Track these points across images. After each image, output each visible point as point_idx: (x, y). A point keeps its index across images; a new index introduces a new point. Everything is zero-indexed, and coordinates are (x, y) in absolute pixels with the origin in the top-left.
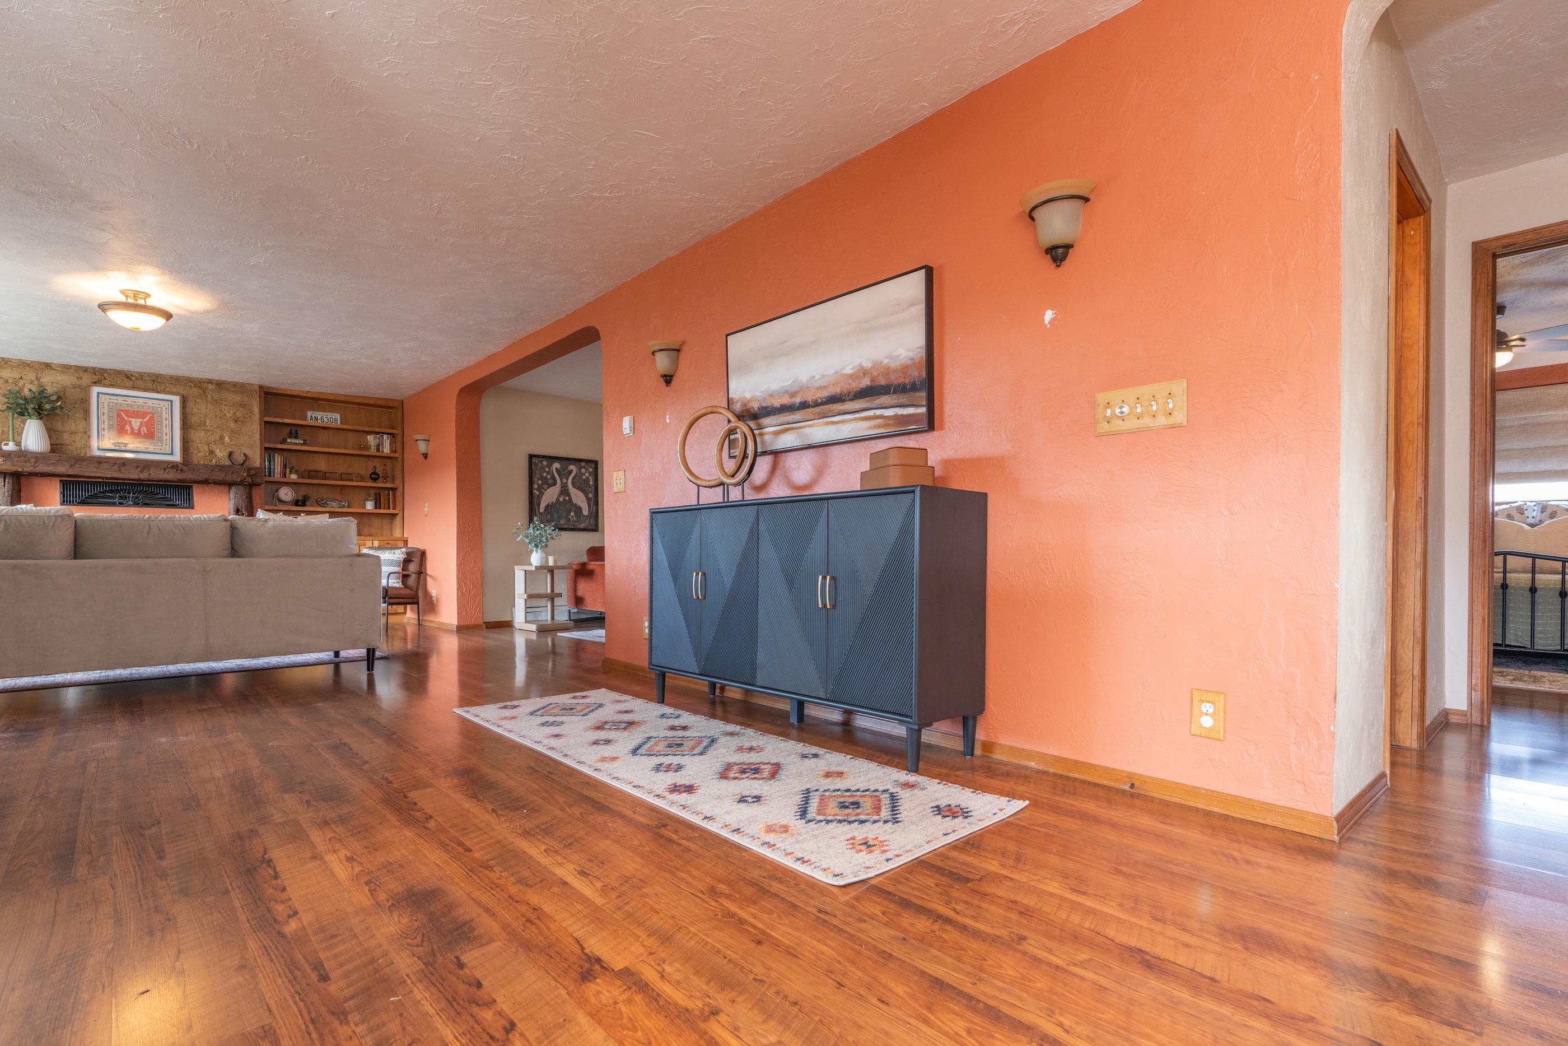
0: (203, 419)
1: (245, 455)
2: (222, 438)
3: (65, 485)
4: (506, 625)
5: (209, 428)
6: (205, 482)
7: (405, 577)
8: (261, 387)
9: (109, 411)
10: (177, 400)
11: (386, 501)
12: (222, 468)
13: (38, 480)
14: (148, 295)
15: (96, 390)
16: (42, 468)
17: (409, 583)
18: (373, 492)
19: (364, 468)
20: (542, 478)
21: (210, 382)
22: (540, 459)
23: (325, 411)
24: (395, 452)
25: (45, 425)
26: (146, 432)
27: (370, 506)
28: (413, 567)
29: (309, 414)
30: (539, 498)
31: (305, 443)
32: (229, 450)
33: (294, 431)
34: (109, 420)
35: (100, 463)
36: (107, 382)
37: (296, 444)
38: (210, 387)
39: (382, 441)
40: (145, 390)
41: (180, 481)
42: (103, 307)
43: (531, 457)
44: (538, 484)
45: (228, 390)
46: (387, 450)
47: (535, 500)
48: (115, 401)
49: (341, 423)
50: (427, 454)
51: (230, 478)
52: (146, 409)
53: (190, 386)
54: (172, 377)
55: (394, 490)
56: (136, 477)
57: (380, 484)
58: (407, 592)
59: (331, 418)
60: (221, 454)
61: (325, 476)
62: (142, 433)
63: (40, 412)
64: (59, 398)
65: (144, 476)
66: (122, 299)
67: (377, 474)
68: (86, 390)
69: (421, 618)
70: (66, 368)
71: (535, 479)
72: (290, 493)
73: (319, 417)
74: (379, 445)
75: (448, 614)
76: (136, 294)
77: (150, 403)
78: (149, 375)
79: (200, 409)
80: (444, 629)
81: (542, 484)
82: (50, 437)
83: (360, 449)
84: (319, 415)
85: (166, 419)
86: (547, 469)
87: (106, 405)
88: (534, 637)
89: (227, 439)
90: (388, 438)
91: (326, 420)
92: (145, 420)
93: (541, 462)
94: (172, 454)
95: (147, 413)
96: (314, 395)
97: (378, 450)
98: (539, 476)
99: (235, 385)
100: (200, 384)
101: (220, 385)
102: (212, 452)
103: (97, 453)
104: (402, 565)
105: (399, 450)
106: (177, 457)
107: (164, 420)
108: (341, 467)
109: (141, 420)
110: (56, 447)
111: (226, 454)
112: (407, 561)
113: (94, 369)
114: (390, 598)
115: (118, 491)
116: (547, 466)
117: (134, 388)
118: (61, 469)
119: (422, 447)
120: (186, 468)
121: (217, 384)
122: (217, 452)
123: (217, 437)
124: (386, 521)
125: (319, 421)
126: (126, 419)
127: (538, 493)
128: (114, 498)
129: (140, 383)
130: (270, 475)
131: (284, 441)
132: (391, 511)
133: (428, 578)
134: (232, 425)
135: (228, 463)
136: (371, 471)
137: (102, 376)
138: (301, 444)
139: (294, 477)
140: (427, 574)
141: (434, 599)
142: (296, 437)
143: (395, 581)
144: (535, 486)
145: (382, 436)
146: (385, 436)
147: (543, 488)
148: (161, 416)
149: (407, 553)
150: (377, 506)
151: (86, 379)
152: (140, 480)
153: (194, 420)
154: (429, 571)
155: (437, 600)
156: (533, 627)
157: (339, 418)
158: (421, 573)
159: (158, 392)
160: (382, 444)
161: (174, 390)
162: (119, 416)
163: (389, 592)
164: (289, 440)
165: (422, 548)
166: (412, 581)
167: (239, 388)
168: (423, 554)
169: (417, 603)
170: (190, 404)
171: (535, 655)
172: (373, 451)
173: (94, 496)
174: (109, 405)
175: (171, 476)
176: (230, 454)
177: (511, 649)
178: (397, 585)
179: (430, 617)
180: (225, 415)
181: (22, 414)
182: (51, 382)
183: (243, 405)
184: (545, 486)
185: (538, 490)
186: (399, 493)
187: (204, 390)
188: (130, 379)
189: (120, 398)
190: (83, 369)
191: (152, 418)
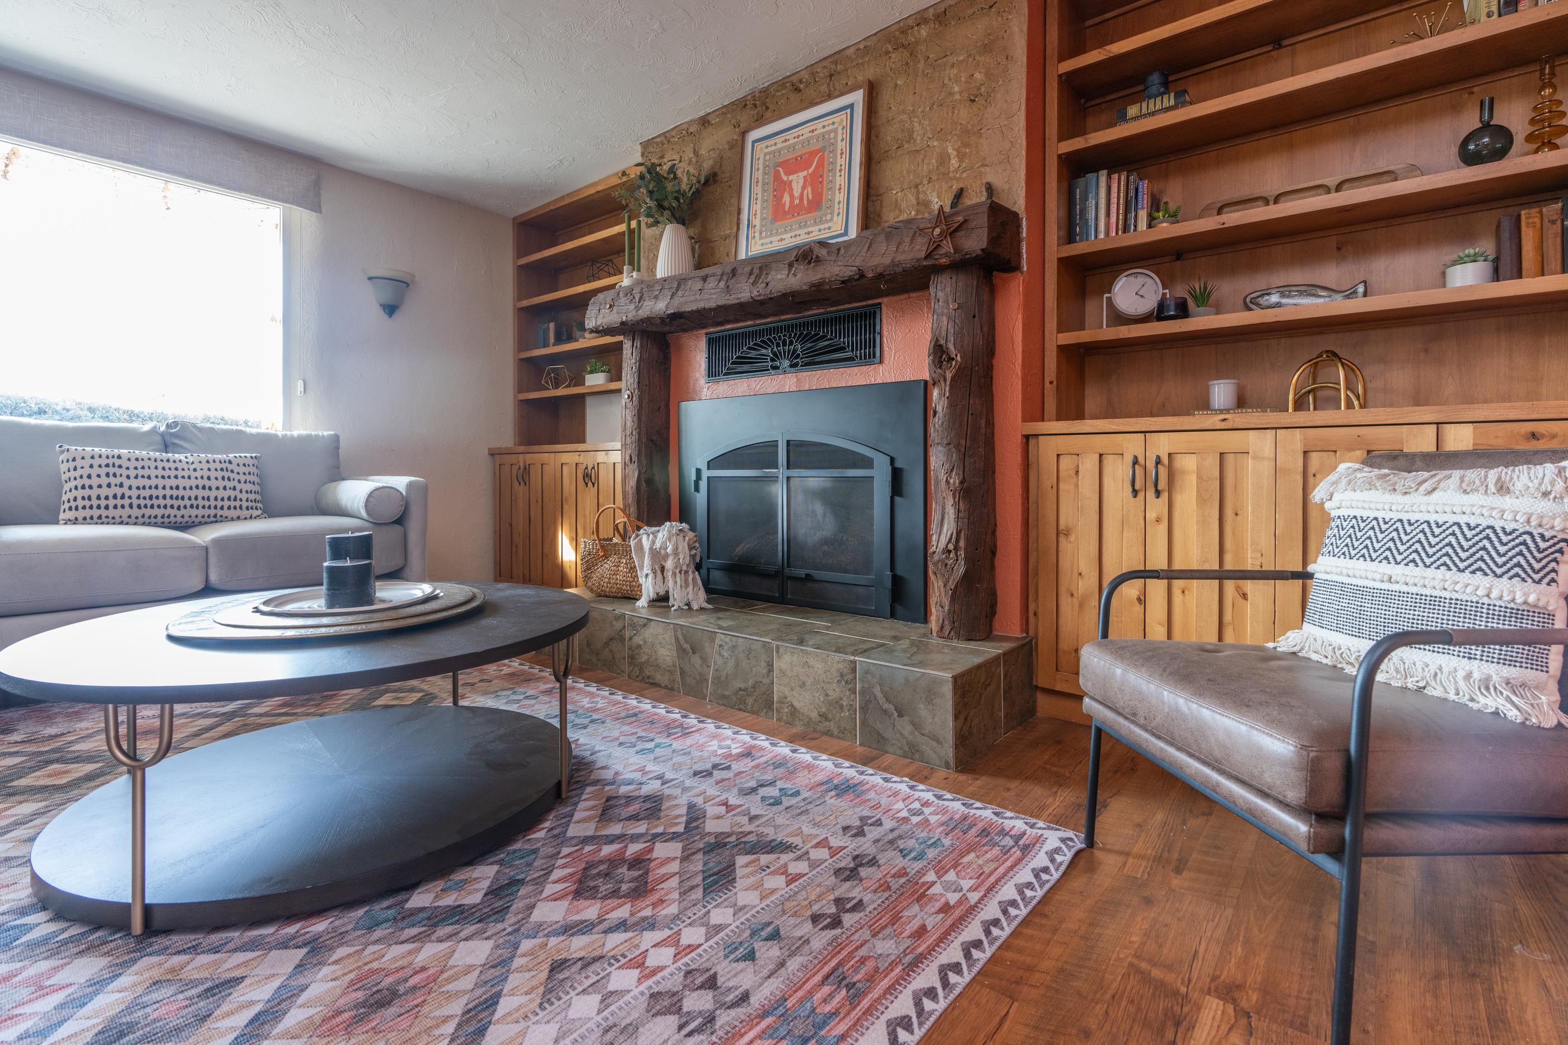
0: (907, 126)
1: (990, 188)
2: (944, 159)
3: (709, 336)
5: (918, 145)
9: (765, 174)
10: (859, 99)
13: (686, 339)
15: (754, 135)
21: (921, 19)
26: (810, 196)
27: (1470, 273)
32: (956, 187)
34: (764, 191)
36: (769, 113)
38: (924, 32)
40: (813, 104)
48: (774, 148)
52: (815, 147)
53: (887, 53)
54: (859, 46)
60: (940, 199)
62: (805, 202)
64: (715, 175)
68: (738, 146)
77: (818, 125)
78: (827, 64)
79: (902, 101)
85: (842, 154)
87: (761, 161)
89: (951, 155)
92: (811, 170)
94: (845, 233)
95: (812, 154)
101: (947, 15)
103: (746, 253)
107: (839, 156)
109: (805, 173)
111: (950, 196)
113: (752, 94)
117: (802, 106)
121: (940, 17)
122: (933, 199)
123: (933, 159)
126: (785, 178)
129: (811, 91)
130: (1075, 240)
134: (966, 114)
137: (764, 104)
148: (832, 152)
151: (744, 118)
153: (889, 134)
159: (835, 94)
161: (855, 76)
162: (777, 177)
164: (1132, 105)
170: (886, 98)
173: (743, 359)
174: (765, 160)
176: (960, 194)
180: (951, 94)
182: (708, 153)
187: (911, 48)
188: (798, 90)
189: (779, 139)
190: (741, 104)
191: (822, 160)
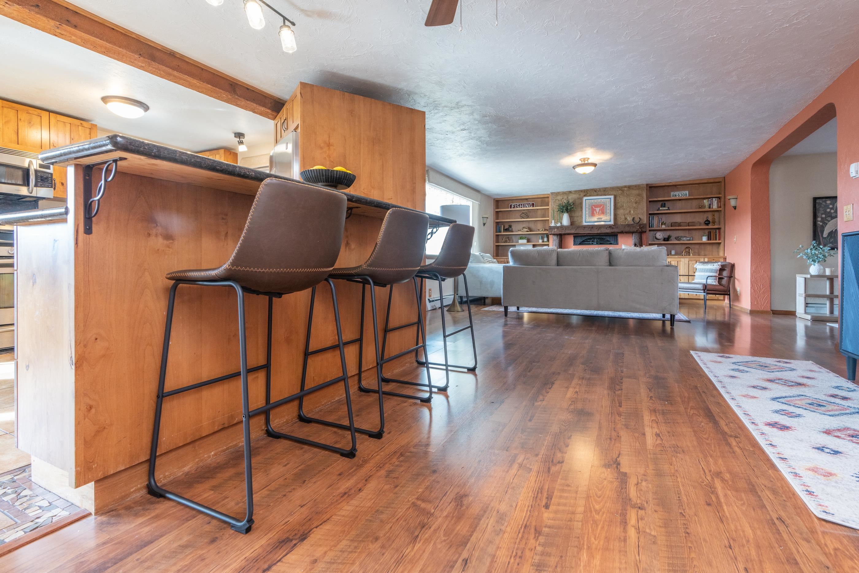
0: (623, 204)
1: (640, 218)
2: (630, 212)
3: (574, 237)
4: (792, 314)
5: (625, 208)
6: (622, 232)
7: (720, 279)
8: (647, 185)
9: (589, 206)
10: (612, 197)
11: (715, 236)
12: (628, 225)
13: (567, 236)
14: (589, 159)
15: (585, 198)
16: (568, 232)
17: (722, 283)
18: (707, 231)
19: (701, 218)
20: (825, 213)
21: (625, 187)
22: (824, 200)
23: (680, 191)
24: (720, 207)
25: (569, 215)
26: (601, 213)
27: (705, 239)
28: (725, 274)
29: (672, 193)
30: (823, 228)
31: (669, 209)
32: (633, 217)
33: (664, 204)
34: (589, 210)
35: (585, 228)
36: (588, 195)
37: (664, 210)
38: (626, 189)
39: (712, 202)
40: (601, 195)
41: (612, 233)
42: (574, 167)
43: (815, 199)
44: (822, 218)
45: (633, 189)
46: (715, 206)
47: (819, 229)
48: (590, 202)
49: (689, 196)
50: (736, 207)
51: (632, 230)
52: (601, 203)
53: (618, 190)
54: (611, 188)
55: (719, 229)
56: (596, 232)
57: (710, 226)
58: (721, 288)
59: (684, 194)
60: (629, 219)
61: (679, 224)
63: (567, 211)
64: (574, 204)
65: (599, 232)
66: (580, 162)
67: (709, 221)
68: (581, 199)
69: (731, 303)
70: (576, 192)
71: (819, 214)
72: (661, 235)
73: (677, 194)
74: (710, 205)
75: (746, 303)
76: (584, 159)
77: (603, 200)
78: (603, 188)
79: (622, 200)
80: (743, 311)
81: (826, 217)
82: (570, 219)
83: (700, 208)
84: (677, 193)
85: (609, 206)
86: (831, 206)
88: (809, 324)
89: (632, 212)
90: (716, 200)
91: (681, 195)
92: (600, 208)
93: (825, 202)
94: (610, 221)
95: (601, 205)
96: (674, 184)
97: (710, 208)
98: (823, 212)
99: (636, 186)
100: (621, 189)
101: (630, 187)
102: (626, 219)
103: (585, 224)
104: (718, 272)
105: (722, 206)
106: (612, 223)
108: (689, 219)
110: (572, 223)
111: (632, 219)
112: (722, 270)
113: (584, 190)
114: (708, 290)
115: (591, 239)
116: (831, 204)
117: (597, 195)
118: (573, 232)
119: (733, 203)
120: (614, 227)
121: (628, 187)
122: (628, 218)
123: (628, 212)
124: (715, 247)
125: (677, 196)
126: (595, 208)
127: (821, 224)
128: (590, 242)
129: (599, 193)
130: (652, 227)
131: (658, 210)
132: (717, 241)
133: (736, 280)
134: (634, 205)
135: (632, 223)
136: (705, 220)
137: (587, 192)
138: (667, 210)
139: (663, 226)
140: (735, 278)
141: (739, 293)
142: (665, 207)
143: (713, 281)
144: (819, 219)
145: (712, 199)
146: (714, 199)
147: (828, 220)
148: (606, 206)
149: (721, 266)
150: (709, 238)
151: (582, 194)
152: (598, 233)
153: (619, 205)
154: (736, 276)
155: (740, 294)
156: (809, 317)
157: (687, 193)
158: (731, 276)
159: (605, 195)
160: (712, 204)
161: (611, 193)
162: (592, 207)
163: (708, 287)
164: (661, 209)
165: (732, 263)
166: (724, 282)
167: (637, 187)
168: (733, 266)
169: (729, 295)
170: (618, 198)
171: (810, 336)
172: (707, 209)
173: (584, 241)
174: (589, 204)
175: (609, 231)
176: (633, 219)
177: (793, 330)
178: (714, 283)
179: (736, 304)
180: (632, 201)
181: (562, 212)
182: (571, 198)
183: (639, 195)
184: (829, 219)
185: (821, 221)
186: (722, 230)
187: (623, 191)
188: (596, 192)
189: (593, 200)
190: (581, 191)
191: (603, 206)
